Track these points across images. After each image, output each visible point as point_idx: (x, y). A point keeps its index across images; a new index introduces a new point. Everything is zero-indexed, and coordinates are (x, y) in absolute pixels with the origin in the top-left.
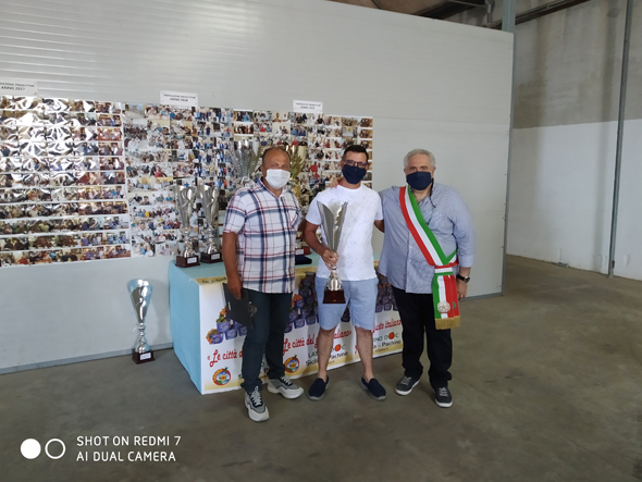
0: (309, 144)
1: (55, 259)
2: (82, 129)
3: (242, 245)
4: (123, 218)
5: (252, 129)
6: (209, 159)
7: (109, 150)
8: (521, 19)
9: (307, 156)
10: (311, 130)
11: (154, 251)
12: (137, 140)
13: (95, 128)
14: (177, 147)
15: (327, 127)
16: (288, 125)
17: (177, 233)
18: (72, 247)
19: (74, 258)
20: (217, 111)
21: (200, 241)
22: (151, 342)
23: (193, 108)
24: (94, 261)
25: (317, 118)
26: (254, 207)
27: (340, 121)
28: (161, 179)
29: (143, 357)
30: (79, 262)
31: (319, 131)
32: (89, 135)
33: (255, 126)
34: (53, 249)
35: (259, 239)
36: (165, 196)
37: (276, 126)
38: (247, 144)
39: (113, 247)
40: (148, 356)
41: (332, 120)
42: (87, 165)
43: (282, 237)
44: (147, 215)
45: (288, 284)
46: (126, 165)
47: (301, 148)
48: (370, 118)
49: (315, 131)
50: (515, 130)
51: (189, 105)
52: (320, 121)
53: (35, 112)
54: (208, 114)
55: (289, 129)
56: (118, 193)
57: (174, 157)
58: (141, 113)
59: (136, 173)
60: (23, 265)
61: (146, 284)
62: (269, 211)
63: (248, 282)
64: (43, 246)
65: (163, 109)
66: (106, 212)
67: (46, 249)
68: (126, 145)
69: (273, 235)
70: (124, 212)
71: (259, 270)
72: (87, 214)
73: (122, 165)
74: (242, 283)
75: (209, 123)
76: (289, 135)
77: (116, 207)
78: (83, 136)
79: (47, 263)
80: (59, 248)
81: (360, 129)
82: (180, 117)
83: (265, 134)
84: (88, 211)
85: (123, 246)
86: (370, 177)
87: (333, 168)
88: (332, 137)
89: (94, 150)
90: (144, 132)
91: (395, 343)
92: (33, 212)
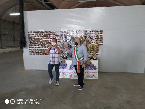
0: (88, 36)
16: (83, 33)
23: (66, 31)
31: (90, 33)
41: (93, 31)
48: (102, 30)
60: (42, 55)
65: (61, 31)
79: (45, 55)
81: (100, 32)
86: (102, 42)
87: (93, 41)
88: (93, 34)
89: (51, 38)
90: (58, 35)
91: (95, 77)
92: (43, 48)
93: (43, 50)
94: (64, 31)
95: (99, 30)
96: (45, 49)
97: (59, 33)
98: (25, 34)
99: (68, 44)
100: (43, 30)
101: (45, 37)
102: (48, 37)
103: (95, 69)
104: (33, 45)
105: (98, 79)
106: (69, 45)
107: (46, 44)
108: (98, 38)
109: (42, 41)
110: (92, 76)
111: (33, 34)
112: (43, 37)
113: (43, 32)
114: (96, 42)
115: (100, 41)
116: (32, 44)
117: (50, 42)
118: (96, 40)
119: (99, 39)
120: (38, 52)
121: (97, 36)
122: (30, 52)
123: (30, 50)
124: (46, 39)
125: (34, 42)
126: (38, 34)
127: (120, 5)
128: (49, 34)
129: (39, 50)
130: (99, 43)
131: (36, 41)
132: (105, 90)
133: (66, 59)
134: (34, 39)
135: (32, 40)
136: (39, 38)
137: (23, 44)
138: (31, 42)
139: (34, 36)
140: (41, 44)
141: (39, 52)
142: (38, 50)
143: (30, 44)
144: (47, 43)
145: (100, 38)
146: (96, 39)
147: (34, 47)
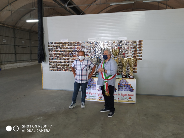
0: (122, 48)
1: (69, 71)
14: (91, 50)
15: (128, 43)
23: (95, 41)
33: (108, 44)
48: (142, 40)
49: (124, 45)
55: (117, 45)
60: (64, 71)
64: (67, 68)
65: (89, 42)
75: (98, 45)
81: (138, 43)
86: (141, 56)
87: (129, 54)
88: (129, 46)
89: (76, 51)
90: (85, 47)
91: (131, 100)
92: (66, 62)
93: (66, 65)
94: (92, 41)
95: (138, 41)
96: (68, 64)
97: (86, 44)
98: (44, 45)
99: (97, 58)
100: (67, 41)
101: (68, 49)
102: (73, 49)
103: (132, 90)
104: (54, 59)
105: (135, 103)
106: (99, 60)
107: (69, 57)
108: (136, 51)
109: (65, 54)
110: (127, 99)
111: (54, 45)
112: (66, 49)
113: (66, 43)
114: (133, 56)
115: (138, 54)
116: (52, 58)
117: (74, 55)
118: (133, 53)
119: (138, 52)
120: (60, 68)
121: (135, 47)
122: (50, 68)
123: (50, 65)
124: (69, 51)
125: (55, 55)
126: (60, 45)
127: (166, 8)
128: (74, 45)
129: (61, 65)
130: (137, 56)
131: (57, 54)
132: (144, 118)
133: (95, 76)
134: (55, 51)
135: (53, 53)
136: (62, 50)
137: (42, 58)
138: (51, 55)
139: (55, 47)
140: (64, 57)
141: (62, 67)
142: (59, 65)
143: (50, 57)
144: (71, 57)
145: (139, 50)
146: (133, 51)
147: (55, 61)
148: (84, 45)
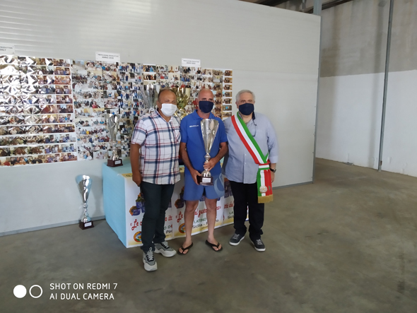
0: (192, 87)
1: (27, 162)
2: (45, 77)
3: (143, 153)
4: (72, 135)
5: (155, 77)
6: (128, 96)
7: (62, 91)
8: (325, 7)
9: (191, 95)
10: (193, 78)
11: (92, 156)
12: (81, 84)
13: (53, 76)
14: (107, 89)
15: (203, 76)
16: (178, 74)
17: (108, 145)
18: (39, 154)
19: (40, 162)
20: (133, 65)
21: (122, 150)
22: (91, 216)
23: (117, 63)
24: (53, 163)
25: (197, 70)
26: (152, 128)
27: (211, 72)
28: (96, 109)
29: (86, 225)
30: (43, 164)
31: (198, 79)
32: (49, 81)
33: (157, 75)
34: (26, 155)
35: (155, 149)
36: (99, 121)
37: (171, 75)
38: (152, 87)
39: (66, 153)
40: (90, 224)
41: (207, 72)
42: (48, 100)
43: (170, 148)
44: (88, 133)
45: (172, 178)
46: (74, 100)
47: (187, 90)
48: (231, 70)
49: (196, 78)
50: (321, 78)
51: (114, 61)
52: (199, 72)
53: (13, 65)
54: (127, 67)
55: (179, 77)
56: (69, 119)
57: (105, 95)
58: (83, 66)
59: (80, 106)
60: (7, 166)
61: (88, 178)
62: (162, 131)
63: (146, 178)
64: (20, 154)
65: (98, 64)
66: (61, 131)
67: (22, 155)
68: (74, 87)
69: (164, 146)
70: (73, 131)
71: (154, 169)
72: (48, 132)
73: (71, 100)
74: (142, 178)
75: (127, 73)
76: (179, 81)
77: (67, 128)
78: (46, 81)
79: (23, 165)
80: (30, 155)
81: (224, 77)
82: (108, 69)
83: (164, 80)
84: (49, 130)
85: (72, 153)
86: (230, 109)
88: (207, 83)
89: (53, 91)
90: (85, 79)
92: (14, 132)
93: (14, 142)
94: (107, 61)
95: (223, 71)
96: (21, 139)
97: (89, 69)
99: (127, 114)
108: (219, 95)
121: (217, 87)
130: (222, 109)
144: (32, 112)
145: (226, 94)
148: (83, 73)
